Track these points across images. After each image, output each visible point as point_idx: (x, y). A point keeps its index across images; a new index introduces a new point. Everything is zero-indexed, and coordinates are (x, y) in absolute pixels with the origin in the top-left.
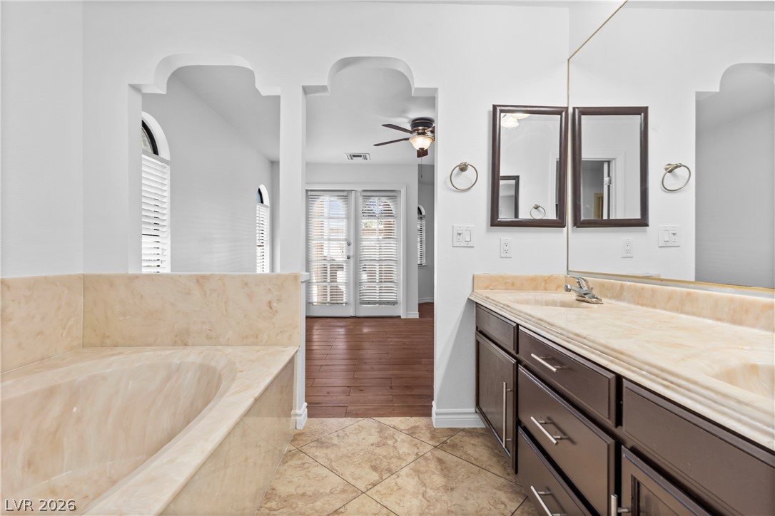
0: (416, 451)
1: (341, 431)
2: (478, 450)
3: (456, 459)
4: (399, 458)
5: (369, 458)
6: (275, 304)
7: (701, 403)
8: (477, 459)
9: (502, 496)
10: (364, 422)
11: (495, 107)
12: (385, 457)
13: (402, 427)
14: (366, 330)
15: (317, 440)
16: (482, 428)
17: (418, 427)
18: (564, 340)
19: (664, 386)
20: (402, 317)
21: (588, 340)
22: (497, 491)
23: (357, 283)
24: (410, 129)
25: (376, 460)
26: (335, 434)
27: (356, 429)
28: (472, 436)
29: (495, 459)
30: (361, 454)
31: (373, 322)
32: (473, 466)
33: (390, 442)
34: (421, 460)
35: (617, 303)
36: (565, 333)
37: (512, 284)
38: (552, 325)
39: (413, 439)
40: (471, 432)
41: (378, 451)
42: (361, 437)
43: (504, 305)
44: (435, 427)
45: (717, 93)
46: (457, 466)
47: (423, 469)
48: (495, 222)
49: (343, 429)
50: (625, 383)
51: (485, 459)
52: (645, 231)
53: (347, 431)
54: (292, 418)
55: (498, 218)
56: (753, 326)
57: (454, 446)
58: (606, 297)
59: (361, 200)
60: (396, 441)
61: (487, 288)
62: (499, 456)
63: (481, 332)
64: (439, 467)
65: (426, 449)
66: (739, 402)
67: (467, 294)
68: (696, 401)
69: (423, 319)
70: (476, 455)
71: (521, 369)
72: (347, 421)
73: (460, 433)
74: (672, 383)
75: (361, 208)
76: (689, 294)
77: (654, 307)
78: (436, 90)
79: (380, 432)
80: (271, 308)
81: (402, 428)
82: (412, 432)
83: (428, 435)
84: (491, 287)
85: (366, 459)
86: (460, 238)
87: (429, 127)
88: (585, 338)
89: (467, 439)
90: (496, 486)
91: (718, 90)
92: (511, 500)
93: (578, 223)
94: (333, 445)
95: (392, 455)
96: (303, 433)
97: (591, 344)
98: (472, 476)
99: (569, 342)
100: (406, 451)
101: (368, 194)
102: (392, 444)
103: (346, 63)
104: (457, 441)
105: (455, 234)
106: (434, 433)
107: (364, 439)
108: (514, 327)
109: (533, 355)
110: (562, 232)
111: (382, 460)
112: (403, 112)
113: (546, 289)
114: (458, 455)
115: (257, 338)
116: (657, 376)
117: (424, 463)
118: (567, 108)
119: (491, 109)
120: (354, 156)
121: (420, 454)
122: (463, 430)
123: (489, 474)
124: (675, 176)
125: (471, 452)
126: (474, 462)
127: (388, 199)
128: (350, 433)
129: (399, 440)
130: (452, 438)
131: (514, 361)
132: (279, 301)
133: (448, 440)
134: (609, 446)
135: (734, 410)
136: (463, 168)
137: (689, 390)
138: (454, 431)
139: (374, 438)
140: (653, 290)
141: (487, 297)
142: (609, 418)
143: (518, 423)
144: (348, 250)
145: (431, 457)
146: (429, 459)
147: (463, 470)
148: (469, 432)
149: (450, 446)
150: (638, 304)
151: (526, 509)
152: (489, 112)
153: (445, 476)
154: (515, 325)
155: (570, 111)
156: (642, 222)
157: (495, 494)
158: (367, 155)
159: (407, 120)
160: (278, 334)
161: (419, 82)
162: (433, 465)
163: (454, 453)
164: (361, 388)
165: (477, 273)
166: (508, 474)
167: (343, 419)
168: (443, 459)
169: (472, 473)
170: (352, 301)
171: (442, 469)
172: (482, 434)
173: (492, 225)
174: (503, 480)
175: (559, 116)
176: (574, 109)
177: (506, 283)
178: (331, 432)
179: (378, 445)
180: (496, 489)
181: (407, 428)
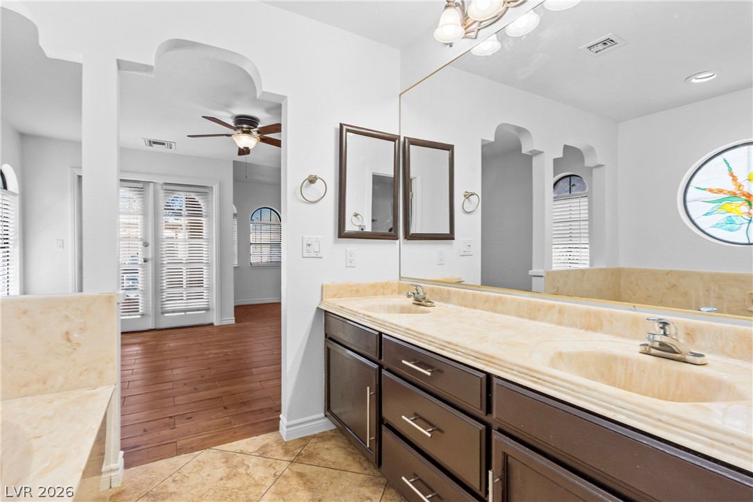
0: (273, 472)
1: (176, 474)
2: (334, 453)
3: (315, 468)
4: (257, 485)
5: (222, 496)
6: (75, 336)
7: (563, 392)
8: (335, 462)
9: (366, 491)
10: (203, 455)
11: (341, 125)
12: (240, 489)
13: (251, 449)
14: (172, 344)
15: (147, 494)
16: (331, 430)
17: (267, 445)
18: (437, 348)
19: (533, 381)
20: (215, 324)
21: (460, 347)
22: (360, 489)
23: (158, 291)
24: (233, 125)
25: (230, 496)
26: (170, 479)
27: (195, 466)
28: (324, 440)
29: (350, 458)
30: (210, 494)
31: (179, 333)
32: (333, 471)
33: (242, 470)
34: (281, 480)
35: (446, 305)
36: (437, 341)
37: (357, 291)
38: (422, 334)
39: (265, 459)
40: (322, 437)
41: (230, 484)
42: (204, 475)
43: (364, 315)
44: (285, 440)
45: (493, 142)
46: (318, 475)
47: (286, 489)
48: (342, 234)
49: (179, 471)
50: (495, 381)
51: (341, 460)
52: (452, 243)
53: (185, 472)
54: (103, 476)
55: (344, 230)
56: (543, 320)
57: (310, 456)
58: (436, 300)
59: (161, 194)
60: (248, 467)
61: (334, 296)
62: (353, 454)
63: (330, 339)
64: (301, 482)
65: (283, 466)
66: (588, 389)
67: (315, 303)
68: (560, 391)
69: (240, 324)
70: (333, 459)
71: (384, 372)
72: (182, 459)
73: (312, 441)
74: (538, 379)
75: (162, 205)
76: (500, 298)
77: (475, 308)
78: (285, 97)
79: (226, 462)
80: (69, 340)
81: (251, 451)
82: (263, 452)
83: (281, 451)
84: (338, 296)
85: (218, 498)
86: (309, 248)
87: (256, 127)
88: (457, 346)
89: (320, 445)
90: (358, 484)
91: (493, 140)
92: (374, 493)
93: (409, 237)
94: (171, 493)
95: (247, 484)
96: (123, 491)
97: (464, 351)
98: (335, 481)
99: (443, 350)
100: (262, 475)
101: (171, 188)
102: (244, 472)
103: (179, 44)
104: (311, 449)
105: (305, 245)
106: (286, 447)
107: (209, 475)
108: (377, 336)
109: (403, 362)
110: (395, 243)
111: (237, 494)
112: (227, 106)
113: (383, 294)
114: (316, 463)
115: (45, 383)
116: (526, 374)
117: (285, 483)
118: (400, 136)
119: (338, 127)
120: (155, 143)
121: (278, 474)
122: (314, 436)
123: (349, 474)
124: (470, 201)
125: (327, 457)
126: (333, 467)
127: (197, 195)
128: (189, 474)
129: (251, 465)
130: (306, 448)
131: (376, 366)
132: (82, 330)
133: (301, 451)
134: (481, 431)
135: (586, 395)
136: (312, 180)
137: (552, 383)
138: (305, 440)
139: (222, 471)
140: (474, 295)
141: (341, 307)
142: (481, 409)
143: (380, 421)
144: (145, 252)
145: (290, 474)
146: (289, 477)
147: (325, 477)
148: (320, 437)
149: (305, 457)
150: (462, 305)
151: (388, 496)
152: (336, 129)
153: (310, 489)
154: (377, 333)
155: (402, 139)
156: (450, 237)
157: (359, 492)
158: (173, 144)
159: (229, 115)
160: (81, 374)
161: (268, 86)
162: (294, 482)
163: (312, 463)
164: (189, 415)
165: (325, 283)
166: (365, 469)
167: (176, 458)
168: (303, 471)
169: (334, 478)
170: (151, 312)
171: (305, 484)
172: (333, 436)
173: (339, 237)
174: (362, 476)
175: (393, 143)
176: (405, 138)
177: (351, 291)
178: (162, 479)
179: (228, 478)
180: (359, 486)
181: (256, 449)
